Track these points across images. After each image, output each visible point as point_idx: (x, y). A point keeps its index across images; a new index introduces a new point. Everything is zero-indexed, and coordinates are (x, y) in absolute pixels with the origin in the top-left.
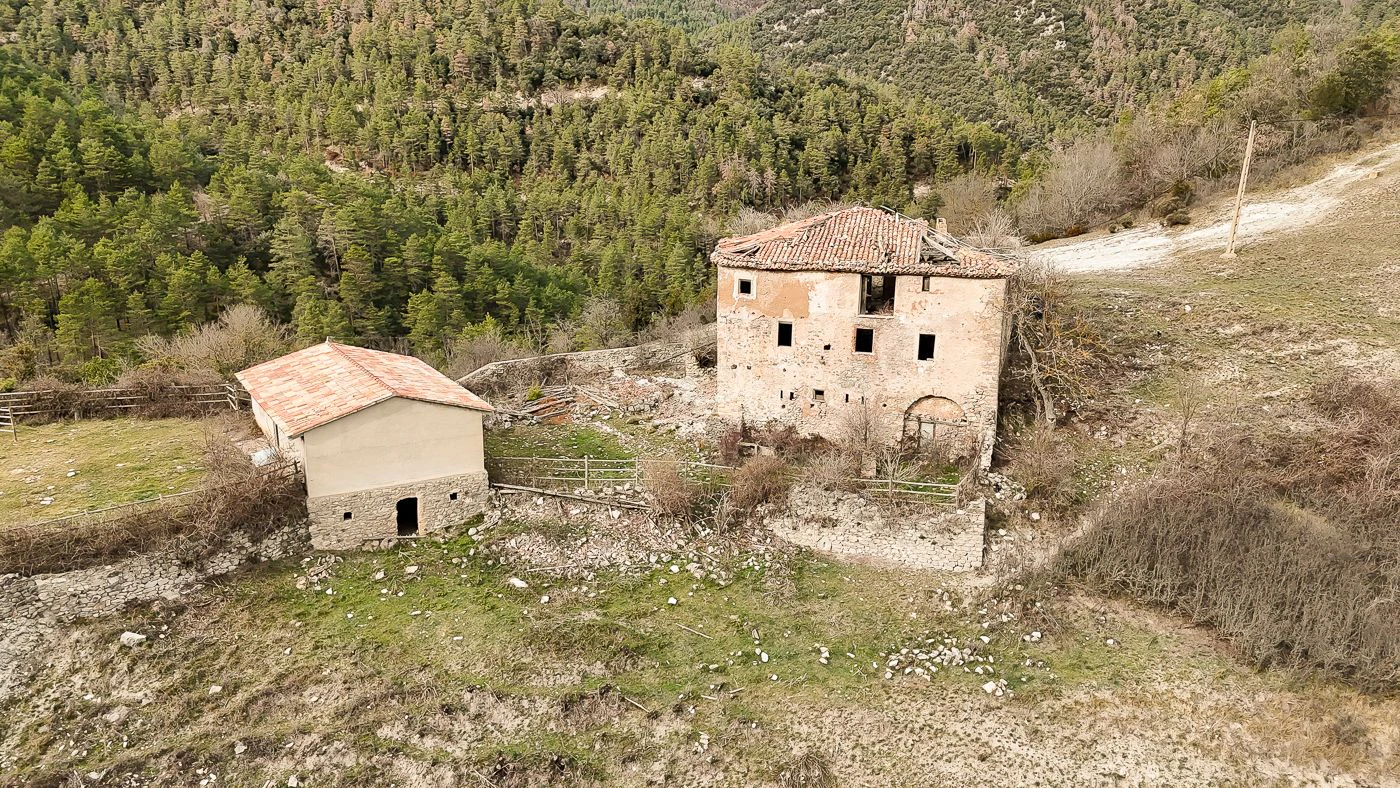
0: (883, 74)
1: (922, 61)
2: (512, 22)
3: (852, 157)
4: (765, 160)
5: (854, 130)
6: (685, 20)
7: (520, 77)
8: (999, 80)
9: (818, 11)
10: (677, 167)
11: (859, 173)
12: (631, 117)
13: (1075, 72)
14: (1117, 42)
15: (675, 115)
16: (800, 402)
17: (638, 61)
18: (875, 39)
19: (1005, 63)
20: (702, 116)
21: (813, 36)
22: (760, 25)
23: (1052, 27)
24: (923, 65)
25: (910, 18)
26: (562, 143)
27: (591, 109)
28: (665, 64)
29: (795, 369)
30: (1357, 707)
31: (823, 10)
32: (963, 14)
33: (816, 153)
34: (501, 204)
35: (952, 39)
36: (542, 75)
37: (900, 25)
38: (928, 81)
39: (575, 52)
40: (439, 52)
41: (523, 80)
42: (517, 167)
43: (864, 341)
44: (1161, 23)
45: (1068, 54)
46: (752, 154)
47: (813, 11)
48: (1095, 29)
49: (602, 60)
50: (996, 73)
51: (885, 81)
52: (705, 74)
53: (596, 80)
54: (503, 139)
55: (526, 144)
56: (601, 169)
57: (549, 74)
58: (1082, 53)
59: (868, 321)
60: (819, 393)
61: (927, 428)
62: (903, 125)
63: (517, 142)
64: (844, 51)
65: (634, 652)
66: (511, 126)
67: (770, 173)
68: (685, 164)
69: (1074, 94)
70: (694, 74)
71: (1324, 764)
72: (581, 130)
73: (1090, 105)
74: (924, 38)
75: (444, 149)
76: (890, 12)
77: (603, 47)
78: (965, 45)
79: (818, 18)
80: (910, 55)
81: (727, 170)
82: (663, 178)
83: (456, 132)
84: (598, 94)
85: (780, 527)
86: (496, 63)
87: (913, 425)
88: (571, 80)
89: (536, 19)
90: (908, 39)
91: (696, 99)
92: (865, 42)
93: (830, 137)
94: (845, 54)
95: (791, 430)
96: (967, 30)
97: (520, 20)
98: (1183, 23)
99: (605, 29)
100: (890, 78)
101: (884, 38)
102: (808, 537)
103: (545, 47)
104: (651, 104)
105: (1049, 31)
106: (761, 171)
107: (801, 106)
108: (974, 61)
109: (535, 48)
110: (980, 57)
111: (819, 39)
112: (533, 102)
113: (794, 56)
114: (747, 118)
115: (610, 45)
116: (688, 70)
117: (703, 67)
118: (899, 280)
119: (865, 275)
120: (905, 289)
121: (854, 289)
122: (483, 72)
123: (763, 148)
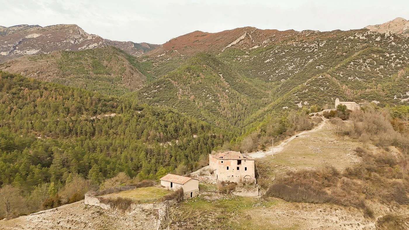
0: (174, 106)
1: (183, 104)
2: (87, 98)
3: (179, 129)
4: (160, 130)
5: (178, 123)
6: (117, 91)
7: (90, 111)
8: (202, 109)
9: (155, 91)
10: (138, 132)
11: (181, 132)
12: (124, 120)
13: (217, 107)
14: (225, 101)
15: (135, 120)
16: (230, 177)
17: (123, 108)
18: (171, 98)
19: (202, 105)
20: (142, 120)
21: (155, 97)
22: (140, 93)
23: (211, 97)
24: (183, 105)
25: (179, 94)
26: (105, 127)
27: (112, 119)
28: (130, 107)
29: (229, 173)
30: (297, 204)
31: (156, 91)
32: (191, 93)
33: (171, 128)
34: (91, 144)
35: (189, 99)
36: (97, 111)
37: (176, 95)
38: (185, 108)
39: (105, 105)
40: (65, 106)
41: (91, 112)
42: (93, 134)
43: (238, 168)
44: (233, 97)
45: (215, 103)
46: (156, 129)
47: (154, 91)
48: (220, 98)
49: (113, 107)
50: (200, 107)
51: (174, 108)
52: (140, 110)
53: (112, 112)
54: (88, 128)
55: (94, 128)
56: (116, 134)
57: (98, 111)
58: (218, 103)
59: (238, 166)
60: (233, 176)
61: (247, 180)
62: (189, 122)
63: (92, 128)
64: (163, 100)
65: (226, 207)
66: (89, 124)
67: (162, 133)
68: (140, 132)
69: (218, 112)
70: (137, 110)
71: (296, 210)
72: (110, 124)
73: (222, 115)
74: (182, 98)
75: (71, 131)
76: (174, 92)
77: (113, 104)
78: (192, 100)
79: (155, 92)
80: (180, 102)
81: (151, 133)
82: (135, 136)
83: (74, 126)
84: (113, 115)
85: (234, 193)
86: (83, 108)
87: (245, 179)
88: (105, 112)
89: (94, 97)
90: (179, 99)
91: (139, 116)
92: (168, 99)
93: (173, 124)
94: (164, 101)
95: (229, 181)
96: (192, 97)
97: (89, 98)
98: (238, 97)
99: (113, 99)
100: (176, 107)
101: (173, 98)
102: (238, 194)
103: (96, 104)
104: (129, 118)
105: (210, 98)
106: (159, 133)
108: (195, 104)
109: (94, 104)
110: (196, 103)
111: (156, 98)
112: (94, 117)
113: (150, 101)
114: (154, 121)
115: (115, 104)
116: (136, 109)
117: (139, 108)
118: (242, 161)
119: (237, 160)
120: (242, 162)
121: (236, 162)
122: (79, 110)
123: (159, 127)
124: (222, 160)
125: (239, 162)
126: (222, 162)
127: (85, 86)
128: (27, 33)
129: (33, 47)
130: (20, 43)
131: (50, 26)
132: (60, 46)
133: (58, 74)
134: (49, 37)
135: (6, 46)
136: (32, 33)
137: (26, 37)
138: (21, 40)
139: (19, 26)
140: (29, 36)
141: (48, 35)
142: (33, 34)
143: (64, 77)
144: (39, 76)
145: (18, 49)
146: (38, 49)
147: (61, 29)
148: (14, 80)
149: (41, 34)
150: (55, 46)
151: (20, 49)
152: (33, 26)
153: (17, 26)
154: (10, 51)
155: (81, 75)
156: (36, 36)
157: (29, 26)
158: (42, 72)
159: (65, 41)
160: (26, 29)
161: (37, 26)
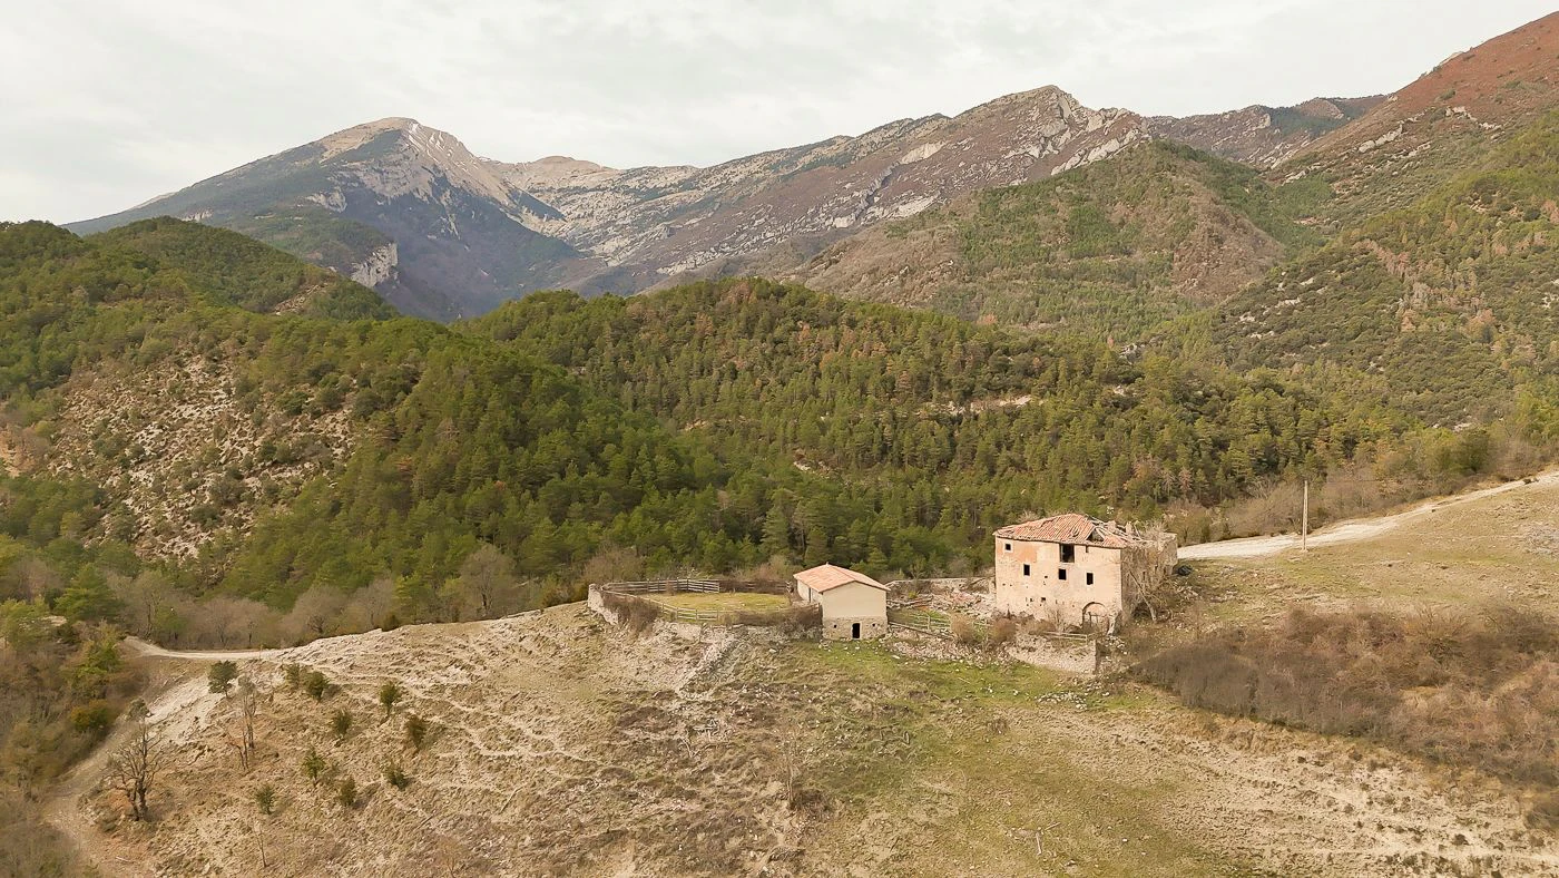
0: (1372, 365)
1: (1422, 351)
2: (951, 346)
4: (1182, 460)
5: (1286, 432)
7: (953, 389)
8: (1520, 373)
9: (1293, 302)
10: (1091, 464)
12: (1050, 421)
15: (1093, 419)
16: (1035, 603)
17: (1061, 374)
18: (1362, 329)
19: (1530, 353)
20: (1120, 419)
21: (1286, 326)
22: (1224, 317)
24: (1422, 355)
25: (1408, 307)
26: (985, 444)
27: (1013, 414)
28: (1087, 374)
29: (1033, 587)
30: (1218, 719)
31: (1298, 300)
32: (1476, 301)
33: (1240, 454)
34: (927, 496)
35: (1461, 329)
36: (973, 387)
37: (1394, 314)
38: (1428, 372)
39: (1004, 368)
40: (888, 373)
41: (955, 392)
42: (944, 464)
43: (1062, 574)
46: (1168, 454)
47: (1287, 302)
49: (1028, 373)
50: (1516, 365)
51: (1373, 372)
52: (1130, 380)
53: (1020, 390)
54: (934, 444)
55: (953, 445)
56: (1019, 466)
57: (979, 387)
59: (1064, 566)
60: (1044, 599)
61: (1094, 618)
62: (1344, 429)
63: (946, 444)
64: (1324, 341)
66: (941, 431)
67: (1186, 472)
68: (1099, 462)
70: (1116, 382)
71: (1200, 737)
72: (1003, 433)
74: (1423, 327)
75: (884, 451)
76: (1383, 301)
77: (1030, 363)
78: (1478, 334)
79: (1293, 308)
80: (1406, 345)
81: (1140, 469)
82: (1076, 474)
83: (895, 437)
84: (1022, 401)
85: (1011, 651)
86: (934, 380)
87: (1087, 616)
88: (997, 391)
89: (972, 342)
90: (1404, 329)
91: (1116, 405)
92: (1351, 332)
93: (1258, 439)
94: (1324, 345)
95: (1030, 616)
96: (1482, 319)
97: (957, 344)
99: (1034, 346)
100: (1381, 369)
101: (1373, 327)
102: (1023, 656)
103: (977, 364)
104: (1069, 410)
106: (1177, 471)
107: (1228, 409)
108: (1489, 352)
109: (968, 366)
110: (1496, 347)
111: (1293, 330)
112: (963, 410)
113: (1263, 347)
114: (1166, 422)
115: (1037, 361)
116: (1111, 379)
117: (1126, 375)
118: (1076, 548)
119: (1060, 545)
120: (1078, 551)
121: (1056, 551)
122: (922, 387)
123: (1181, 449)
124: (1008, 542)
125: (1067, 553)
126: (1008, 547)
127: (1032, 303)
128: (904, 148)
129: (919, 190)
130: (885, 182)
131: (972, 110)
132: (994, 174)
133: (954, 272)
134: (967, 148)
135: (849, 198)
136: (920, 142)
137: (904, 161)
138: (888, 173)
139: (887, 127)
140: (911, 157)
141: (965, 142)
142: (922, 148)
143: (970, 281)
144: (903, 283)
145: (878, 205)
146: (932, 194)
147: (1004, 113)
148: (784, 303)
149: (944, 144)
150: (979, 175)
151: (884, 204)
152: (924, 120)
153: (881, 127)
154: (857, 212)
155: (1025, 270)
156: (929, 151)
157: (913, 122)
158: (912, 271)
159: (1011, 154)
160: (903, 133)
161: (938, 117)
